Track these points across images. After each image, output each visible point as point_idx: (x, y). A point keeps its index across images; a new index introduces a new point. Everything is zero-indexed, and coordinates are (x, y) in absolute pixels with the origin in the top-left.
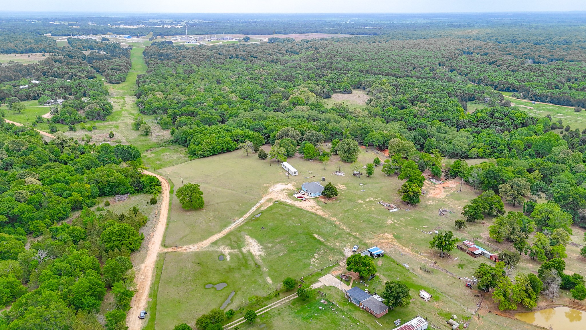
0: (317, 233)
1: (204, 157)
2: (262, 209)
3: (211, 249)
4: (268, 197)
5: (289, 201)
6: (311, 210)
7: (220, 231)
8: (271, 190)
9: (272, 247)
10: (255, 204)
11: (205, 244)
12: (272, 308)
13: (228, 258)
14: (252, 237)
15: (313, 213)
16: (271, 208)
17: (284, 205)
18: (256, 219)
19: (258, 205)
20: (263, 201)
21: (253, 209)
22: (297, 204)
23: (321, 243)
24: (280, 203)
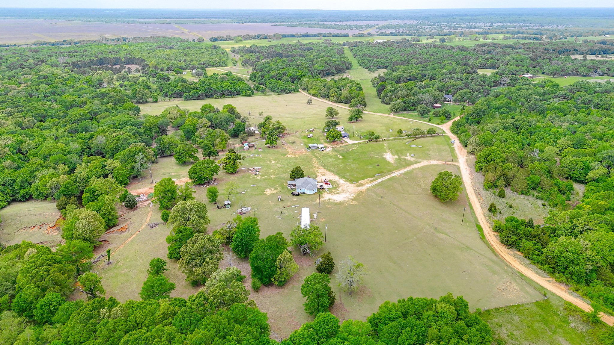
0: (339, 159)
2: (372, 179)
3: (420, 160)
4: (361, 189)
5: (342, 181)
6: (328, 173)
7: (413, 169)
8: (352, 195)
9: (377, 156)
10: (376, 184)
11: (424, 163)
13: (408, 154)
14: (389, 163)
15: (329, 170)
16: (363, 178)
17: (348, 179)
18: (381, 173)
19: (374, 183)
20: (367, 186)
21: (380, 180)
22: (335, 178)
23: (341, 155)
24: (352, 181)
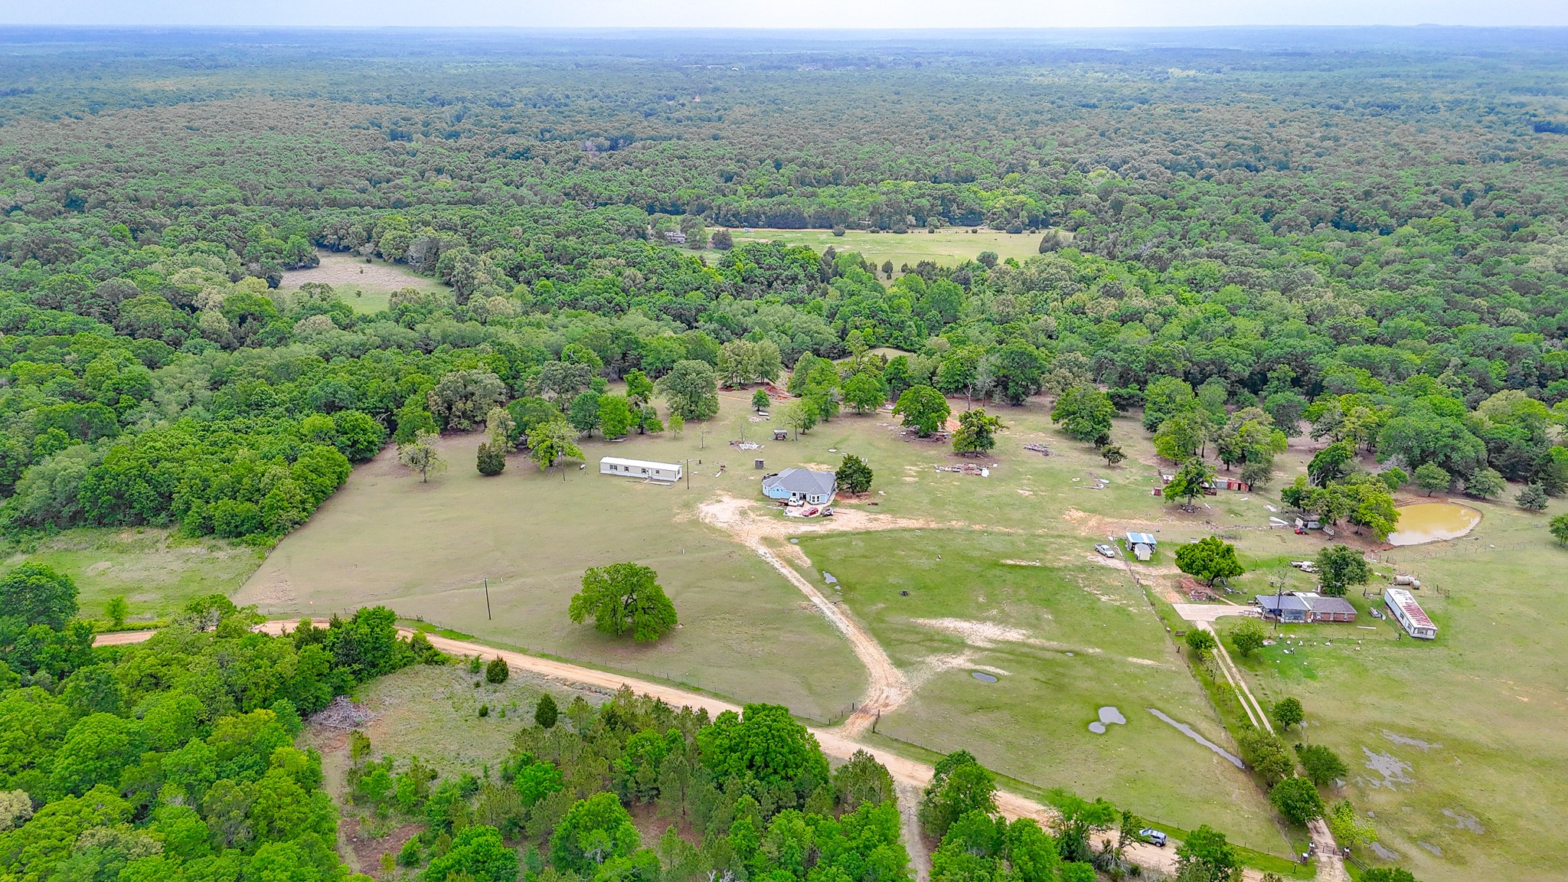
0: (999, 557)
1: (298, 524)
2: (804, 563)
3: (925, 675)
4: (751, 539)
5: (813, 528)
7: (844, 640)
8: (721, 525)
10: (765, 562)
12: (1248, 692)
13: (994, 670)
14: (929, 617)
15: (905, 530)
16: (815, 555)
17: (820, 538)
18: (846, 586)
19: (774, 561)
20: (761, 549)
21: (789, 573)
24: (805, 539)
